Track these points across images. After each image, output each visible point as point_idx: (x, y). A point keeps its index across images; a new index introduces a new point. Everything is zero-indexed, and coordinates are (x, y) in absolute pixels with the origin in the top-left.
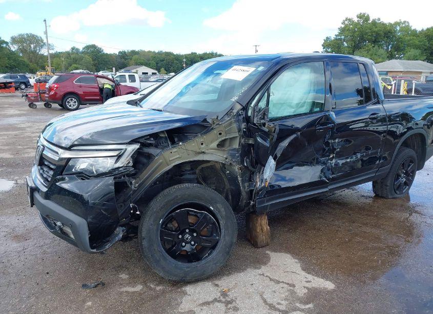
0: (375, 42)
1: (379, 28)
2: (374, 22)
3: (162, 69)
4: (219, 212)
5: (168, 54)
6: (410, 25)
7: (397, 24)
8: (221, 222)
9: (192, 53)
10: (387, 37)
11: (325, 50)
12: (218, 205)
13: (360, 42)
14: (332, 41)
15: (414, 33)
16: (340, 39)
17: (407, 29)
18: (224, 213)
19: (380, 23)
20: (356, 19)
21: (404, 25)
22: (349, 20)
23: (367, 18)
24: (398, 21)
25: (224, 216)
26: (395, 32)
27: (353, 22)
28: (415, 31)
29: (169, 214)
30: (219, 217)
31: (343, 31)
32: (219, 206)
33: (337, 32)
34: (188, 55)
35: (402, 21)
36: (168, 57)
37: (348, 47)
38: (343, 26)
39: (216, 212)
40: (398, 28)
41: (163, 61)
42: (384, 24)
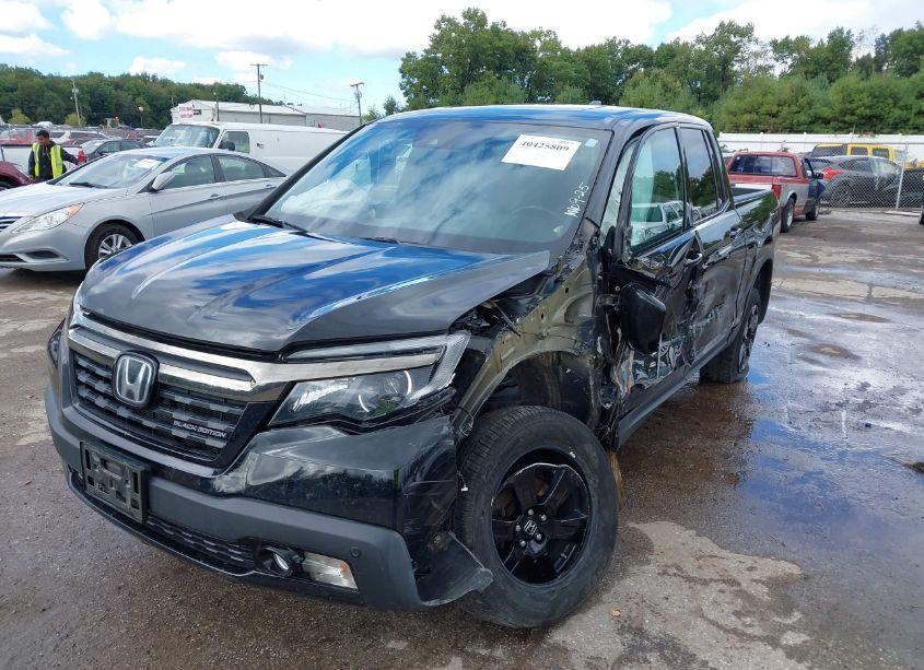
0: (500, 68)
1: (505, 42)
2: (495, 27)
3: (16, 112)
4: (588, 459)
5: (26, 74)
6: (559, 39)
7: (536, 34)
8: (590, 482)
9: (91, 74)
10: (521, 60)
11: (405, 80)
12: (585, 446)
13: (472, 69)
14: (418, 63)
15: (567, 56)
16: (435, 60)
17: (553, 45)
18: (597, 461)
19: (507, 31)
20: (461, 21)
21: (548, 39)
22: (449, 20)
23: (482, 20)
24: (538, 30)
25: (597, 466)
26: (534, 51)
27: (456, 25)
28: (566, 51)
29: (502, 482)
30: (587, 471)
31: (438, 42)
32: (588, 448)
33: (427, 44)
34: (84, 77)
35: (545, 30)
36: (26, 83)
37: (451, 77)
38: (437, 32)
39: (581, 462)
40: (538, 44)
41: (12, 90)
42: (513, 34)
